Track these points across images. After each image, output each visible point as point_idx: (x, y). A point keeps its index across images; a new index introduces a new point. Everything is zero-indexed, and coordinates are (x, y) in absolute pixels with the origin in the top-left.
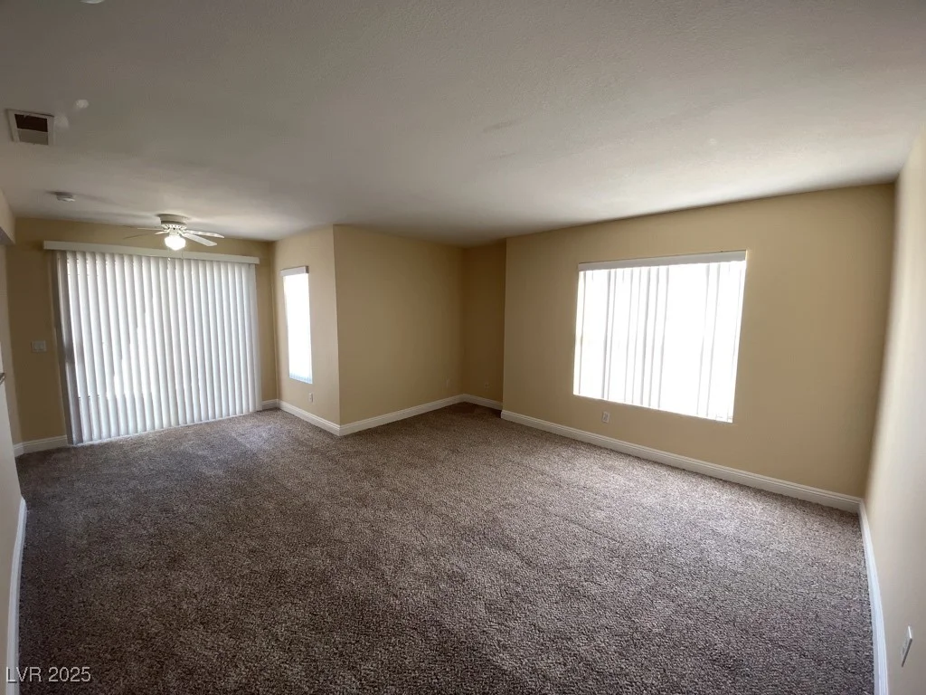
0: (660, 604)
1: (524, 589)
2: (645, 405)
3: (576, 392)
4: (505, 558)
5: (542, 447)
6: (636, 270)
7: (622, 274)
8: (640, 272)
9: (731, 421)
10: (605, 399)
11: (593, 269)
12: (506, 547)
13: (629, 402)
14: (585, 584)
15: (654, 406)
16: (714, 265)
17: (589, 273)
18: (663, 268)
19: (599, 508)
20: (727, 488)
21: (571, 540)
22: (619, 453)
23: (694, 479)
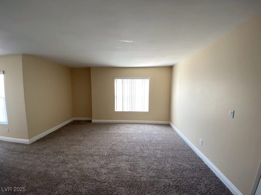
0: (158, 151)
1: (134, 162)
2: (132, 111)
3: (115, 110)
4: (124, 157)
5: (110, 127)
6: (128, 80)
7: (125, 80)
8: (129, 80)
9: (148, 111)
10: (123, 111)
11: (118, 79)
12: (122, 155)
13: (128, 111)
14: (144, 154)
15: (134, 111)
16: (144, 80)
17: (117, 80)
18: (134, 80)
19: (133, 137)
20: (150, 125)
21: (134, 146)
22: (127, 123)
23: (144, 125)
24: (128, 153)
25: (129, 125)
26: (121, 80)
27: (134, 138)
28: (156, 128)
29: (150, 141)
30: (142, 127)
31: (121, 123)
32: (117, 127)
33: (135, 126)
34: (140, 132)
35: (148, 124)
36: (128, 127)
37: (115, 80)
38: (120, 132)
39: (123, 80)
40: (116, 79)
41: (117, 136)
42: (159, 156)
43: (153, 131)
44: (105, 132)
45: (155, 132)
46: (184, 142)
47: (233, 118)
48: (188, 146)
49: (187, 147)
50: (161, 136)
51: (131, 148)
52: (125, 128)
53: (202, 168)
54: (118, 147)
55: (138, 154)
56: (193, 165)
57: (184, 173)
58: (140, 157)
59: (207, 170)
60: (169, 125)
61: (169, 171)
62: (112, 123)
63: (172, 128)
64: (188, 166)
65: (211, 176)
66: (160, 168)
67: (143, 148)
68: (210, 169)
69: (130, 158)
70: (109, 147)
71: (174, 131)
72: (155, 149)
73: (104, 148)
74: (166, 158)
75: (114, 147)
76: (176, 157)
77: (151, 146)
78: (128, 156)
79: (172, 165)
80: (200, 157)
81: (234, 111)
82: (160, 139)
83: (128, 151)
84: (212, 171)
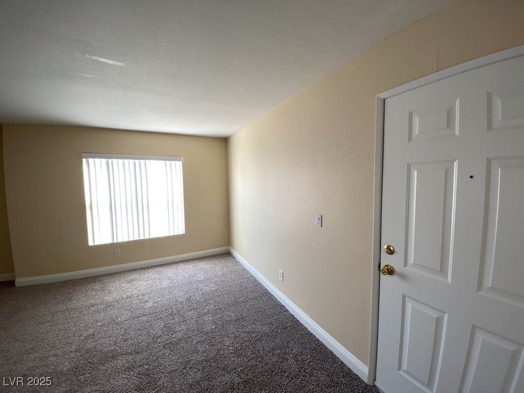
1: (149, 365)
2: (142, 238)
7: (115, 161)
8: (129, 163)
9: (184, 233)
10: (115, 241)
11: (93, 158)
13: (131, 239)
14: (174, 336)
16: (168, 162)
17: (91, 160)
18: (142, 162)
19: (146, 302)
20: (189, 263)
21: (147, 325)
22: (130, 271)
23: (175, 266)
24: (133, 348)
25: (134, 276)
26: (104, 161)
27: (150, 304)
28: (203, 265)
29: (189, 299)
30: (169, 272)
31: (112, 274)
32: (97, 286)
33: (152, 275)
34: (165, 284)
35: (186, 261)
36: (132, 281)
37: (84, 160)
38: (108, 298)
39: (110, 160)
40: (87, 157)
41: (98, 312)
42: (209, 327)
43: (195, 275)
44: (62, 307)
45: (201, 276)
46: (255, 280)
47: (321, 226)
48: (262, 288)
49: (260, 289)
50: (214, 281)
51: (139, 333)
52: (123, 285)
53: (286, 323)
54: (102, 341)
55: (159, 340)
56: (271, 323)
57: (259, 346)
58: (164, 347)
59: (295, 324)
60: (228, 254)
61: (231, 353)
62: (82, 279)
63: (234, 258)
64: (264, 329)
65: (302, 334)
66: (212, 355)
67: (172, 322)
68: (298, 321)
69: (139, 358)
70: (74, 348)
71: (237, 263)
72: (199, 316)
73: (59, 352)
74: (223, 327)
75: (90, 345)
76: (242, 318)
77: (191, 310)
78: (131, 354)
79: (235, 337)
80: (282, 303)
81: (322, 216)
82: (210, 288)
83: (131, 341)
84: (301, 325)
